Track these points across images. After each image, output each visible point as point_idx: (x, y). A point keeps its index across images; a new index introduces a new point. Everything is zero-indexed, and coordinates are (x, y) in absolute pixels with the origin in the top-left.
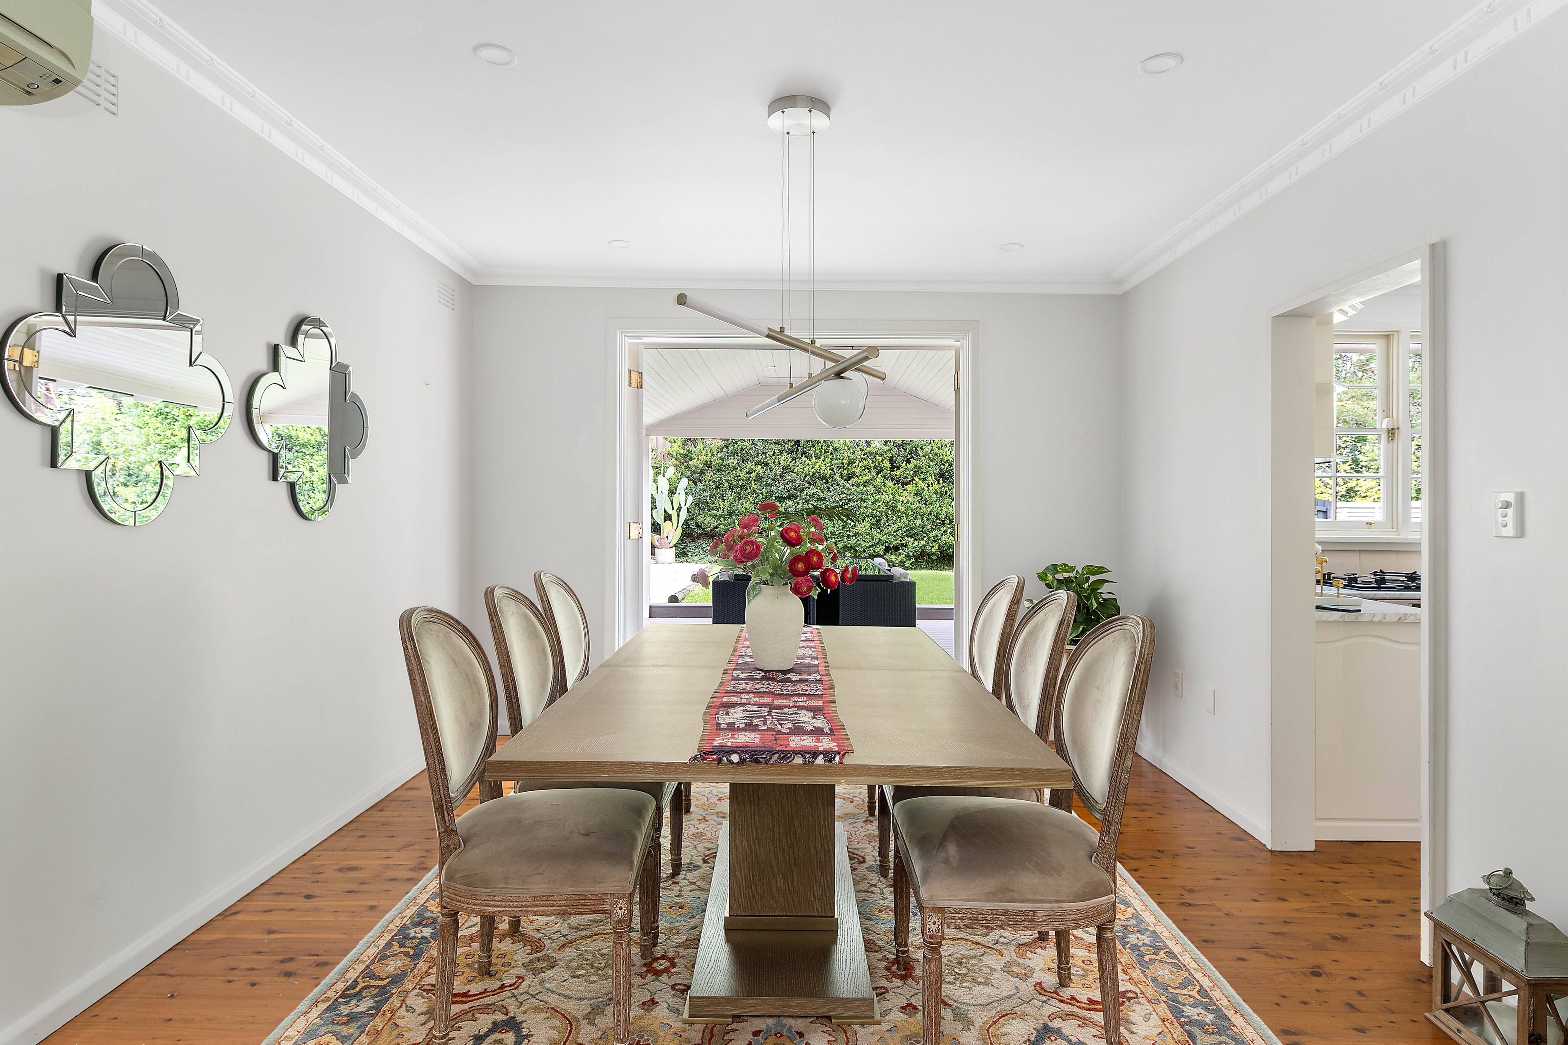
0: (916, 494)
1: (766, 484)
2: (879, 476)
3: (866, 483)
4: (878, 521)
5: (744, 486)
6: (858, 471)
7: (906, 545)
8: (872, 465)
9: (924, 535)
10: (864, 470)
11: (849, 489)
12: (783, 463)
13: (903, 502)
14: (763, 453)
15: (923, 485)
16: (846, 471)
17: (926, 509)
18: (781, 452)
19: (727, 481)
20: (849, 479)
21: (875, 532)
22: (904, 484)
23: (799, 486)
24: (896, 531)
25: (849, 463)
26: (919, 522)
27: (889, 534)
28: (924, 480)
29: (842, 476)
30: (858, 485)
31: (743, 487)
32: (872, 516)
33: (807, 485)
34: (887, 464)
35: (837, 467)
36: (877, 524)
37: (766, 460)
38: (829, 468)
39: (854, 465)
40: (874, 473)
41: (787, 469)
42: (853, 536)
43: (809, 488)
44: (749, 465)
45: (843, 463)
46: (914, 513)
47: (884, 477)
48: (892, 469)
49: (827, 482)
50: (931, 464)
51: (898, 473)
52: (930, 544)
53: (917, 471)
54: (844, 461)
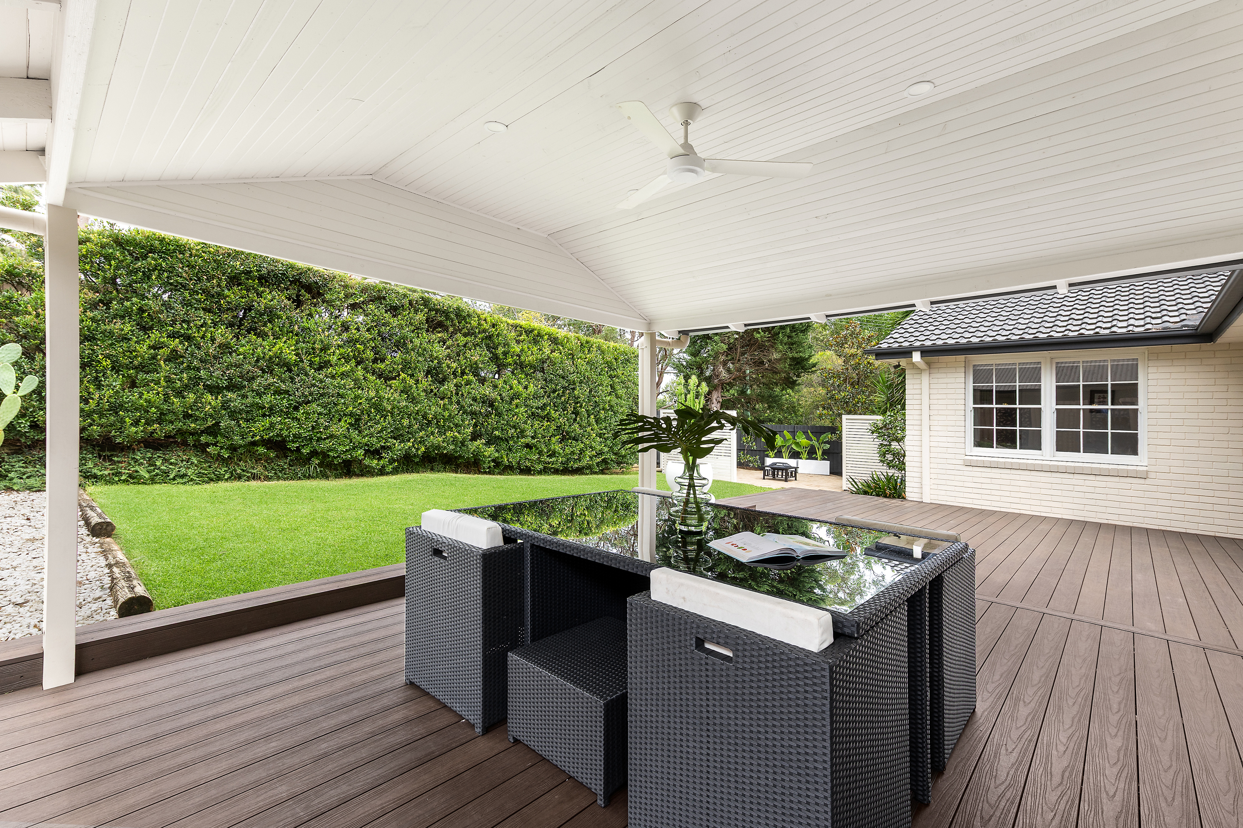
0: (402, 392)
1: (188, 366)
2: (359, 367)
3: (343, 375)
4: (357, 420)
5: (144, 367)
6: (334, 359)
7: (389, 448)
8: (351, 354)
9: (410, 436)
10: (340, 359)
11: (321, 381)
12: (219, 340)
13: (388, 399)
14: (184, 321)
15: (412, 382)
16: (318, 358)
17: (412, 408)
18: (215, 324)
19: (107, 357)
20: (320, 368)
21: (354, 434)
22: (387, 379)
23: (248, 373)
24: (379, 432)
25: (321, 350)
26: (406, 422)
27: (371, 435)
28: (412, 376)
29: (311, 364)
30: (333, 377)
31: (141, 368)
32: (351, 415)
33: (260, 373)
34: (370, 354)
35: (306, 352)
36: (356, 424)
37: (190, 332)
38: (293, 353)
39: (329, 352)
40: (353, 363)
41: (226, 348)
42: (325, 439)
43: (263, 377)
44: (155, 335)
45: (313, 349)
46: (401, 412)
47: (365, 369)
48: (375, 361)
49: (290, 370)
50: (420, 359)
51: (382, 366)
52: (416, 446)
53: (406, 366)
54: (316, 346)
